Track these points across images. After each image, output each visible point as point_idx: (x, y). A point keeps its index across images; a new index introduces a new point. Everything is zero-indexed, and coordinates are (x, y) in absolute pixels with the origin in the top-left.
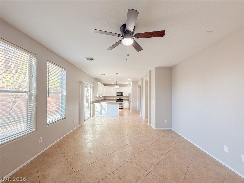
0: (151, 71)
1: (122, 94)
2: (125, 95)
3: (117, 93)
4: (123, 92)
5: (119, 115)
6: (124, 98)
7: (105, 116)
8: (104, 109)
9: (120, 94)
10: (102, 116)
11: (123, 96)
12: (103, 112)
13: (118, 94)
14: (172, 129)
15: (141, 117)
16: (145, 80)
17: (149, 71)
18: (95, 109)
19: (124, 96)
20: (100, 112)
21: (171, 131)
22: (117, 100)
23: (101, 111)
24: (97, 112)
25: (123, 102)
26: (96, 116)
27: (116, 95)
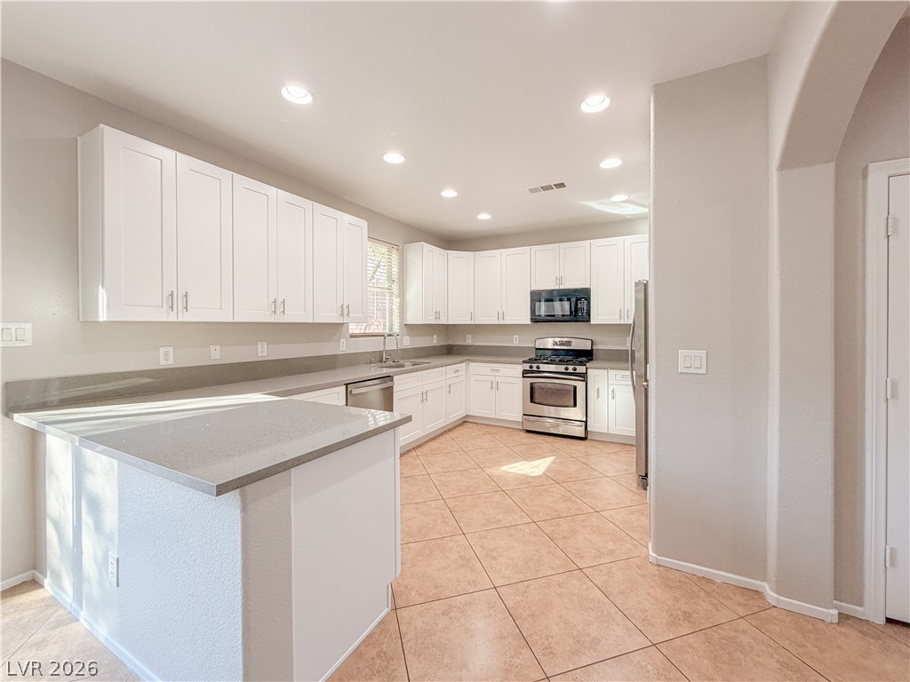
2: (602, 312)
3: (536, 297)
6: (604, 344)
19: (594, 321)
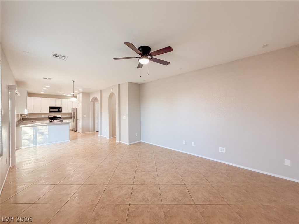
0: (120, 84)
1: (59, 109)
4: (61, 108)
5: (70, 139)
7: (44, 144)
8: (42, 134)
9: (57, 110)
10: (38, 145)
11: (61, 112)
12: (39, 138)
13: (52, 110)
14: (141, 141)
15: (101, 136)
16: (110, 93)
17: (118, 84)
18: (22, 136)
20: (32, 139)
21: (140, 143)
22: (50, 118)
23: (35, 137)
24: (26, 141)
25: (62, 121)
26: (23, 148)
27: (48, 112)
